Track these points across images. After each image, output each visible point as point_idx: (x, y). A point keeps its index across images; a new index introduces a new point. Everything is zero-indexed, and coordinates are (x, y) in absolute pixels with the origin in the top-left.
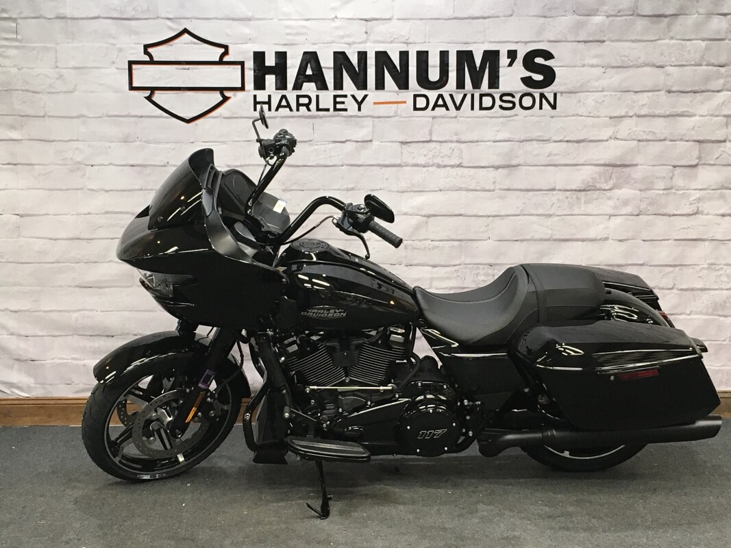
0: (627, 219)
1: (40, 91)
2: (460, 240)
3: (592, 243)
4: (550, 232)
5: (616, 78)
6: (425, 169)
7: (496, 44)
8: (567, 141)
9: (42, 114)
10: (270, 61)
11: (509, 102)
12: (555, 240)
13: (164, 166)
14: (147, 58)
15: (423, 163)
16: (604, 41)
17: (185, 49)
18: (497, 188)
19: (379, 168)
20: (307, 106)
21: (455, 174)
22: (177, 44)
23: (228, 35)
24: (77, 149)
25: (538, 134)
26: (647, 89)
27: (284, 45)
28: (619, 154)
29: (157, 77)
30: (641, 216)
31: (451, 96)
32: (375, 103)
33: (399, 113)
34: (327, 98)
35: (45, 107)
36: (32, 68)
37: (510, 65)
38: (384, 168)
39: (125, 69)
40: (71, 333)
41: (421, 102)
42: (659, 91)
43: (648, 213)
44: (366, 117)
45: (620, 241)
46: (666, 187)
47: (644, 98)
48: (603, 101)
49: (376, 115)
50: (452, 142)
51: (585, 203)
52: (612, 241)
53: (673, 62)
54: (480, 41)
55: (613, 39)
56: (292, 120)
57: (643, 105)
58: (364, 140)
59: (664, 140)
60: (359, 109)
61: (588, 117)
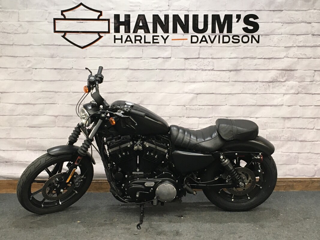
0: (293, 96)
1: (10, 32)
2: (212, 106)
3: (276, 107)
4: (255, 102)
5: (288, 28)
6: (196, 71)
7: (231, 11)
8: (264, 58)
9: (12, 44)
10: (122, 19)
11: (236, 39)
12: (258, 106)
13: (71, 69)
14: (63, 17)
15: (195, 68)
16: (282, 11)
17: (81, 13)
18: (230, 80)
19: (174, 70)
20: (140, 41)
21: (210, 73)
22: (77, 10)
23: (102, 6)
24: (28, 61)
25: (250, 55)
26: (303, 34)
27: (129, 11)
28: (289, 65)
29: (67, 26)
30: (299, 94)
31: (209, 36)
32: (172, 40)
33: (184, 44)
34: (149, 37)
35: (13, 40)
36: (7, 22)
37: (238, 21)
38: (176, 71)
39: (52, 22)
40: (25, 149)
41: (195, 39)
42: (308, 34)
43: (303, 93)
44: (168, 46)
45: (289, 106)
46: (311, 81)
47: (301, 38)
48: (282, 39)
49: (173, 45)
50: (209, 58)
51: (272, 88)
52: (285, 106)
53: (315, 21)
54: (223, 10)
55: (287, 9)
56: (133, 47)
57: (301, 41)
58: (167, 57)
59: (310, 58)
60: (165, 42)
61: (274, 47)
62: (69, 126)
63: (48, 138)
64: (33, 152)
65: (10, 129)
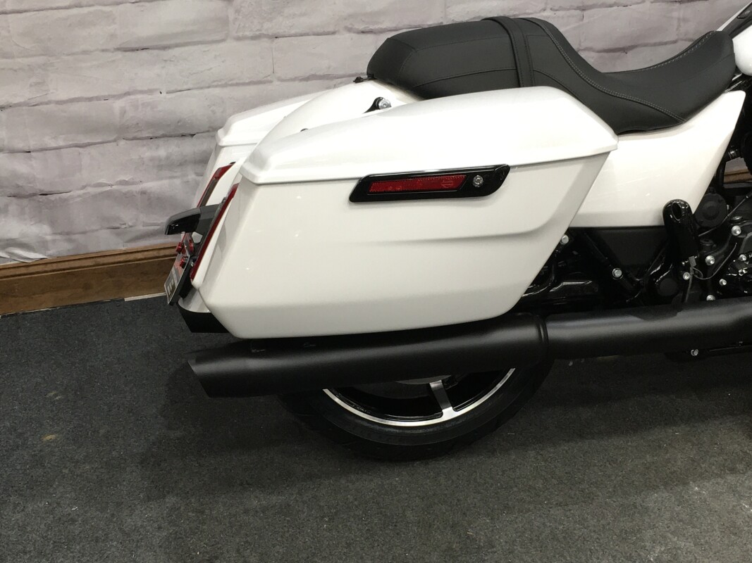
62: (281, 31)
63: (202, 88)
64: (144, 146)
65: (44, 65)
